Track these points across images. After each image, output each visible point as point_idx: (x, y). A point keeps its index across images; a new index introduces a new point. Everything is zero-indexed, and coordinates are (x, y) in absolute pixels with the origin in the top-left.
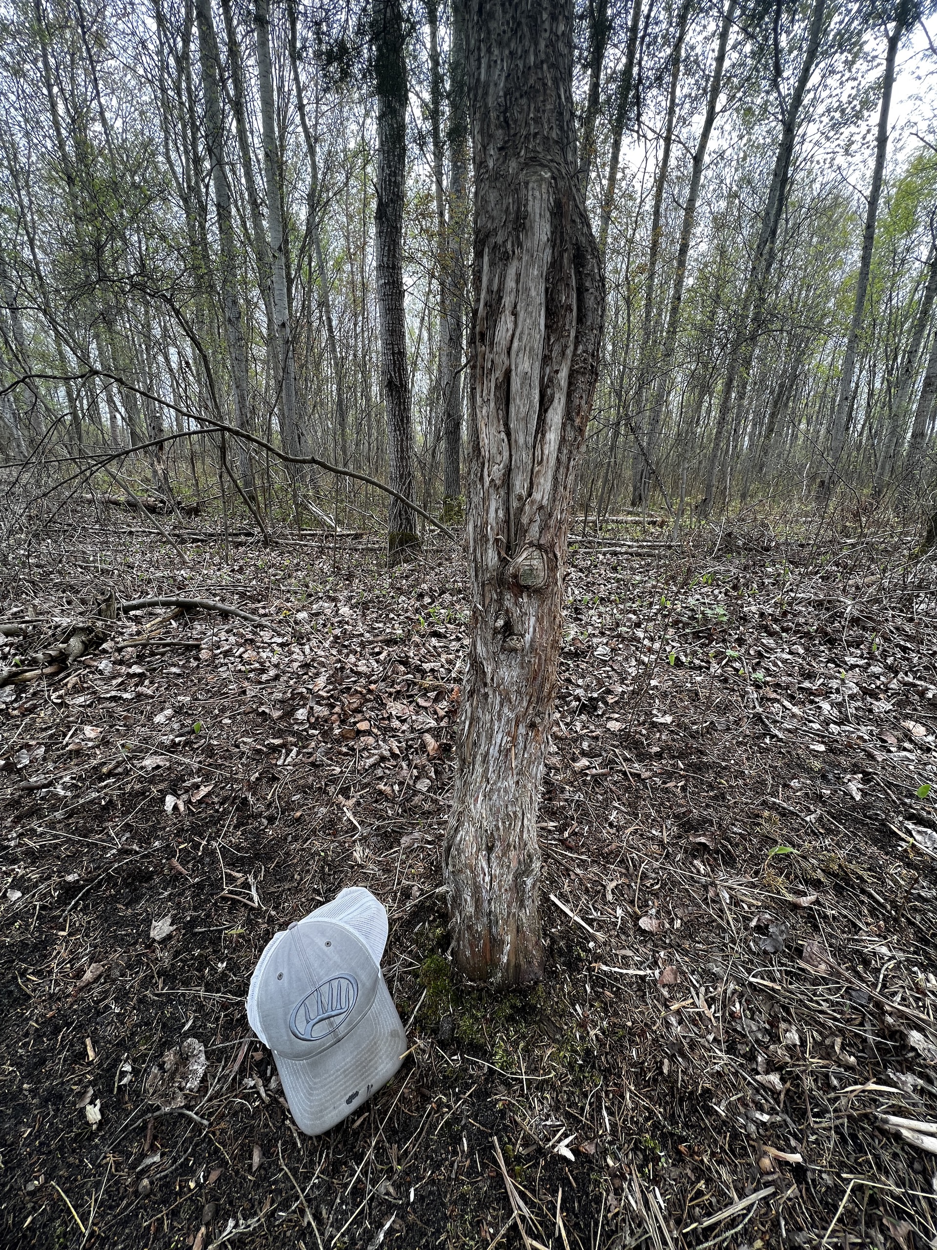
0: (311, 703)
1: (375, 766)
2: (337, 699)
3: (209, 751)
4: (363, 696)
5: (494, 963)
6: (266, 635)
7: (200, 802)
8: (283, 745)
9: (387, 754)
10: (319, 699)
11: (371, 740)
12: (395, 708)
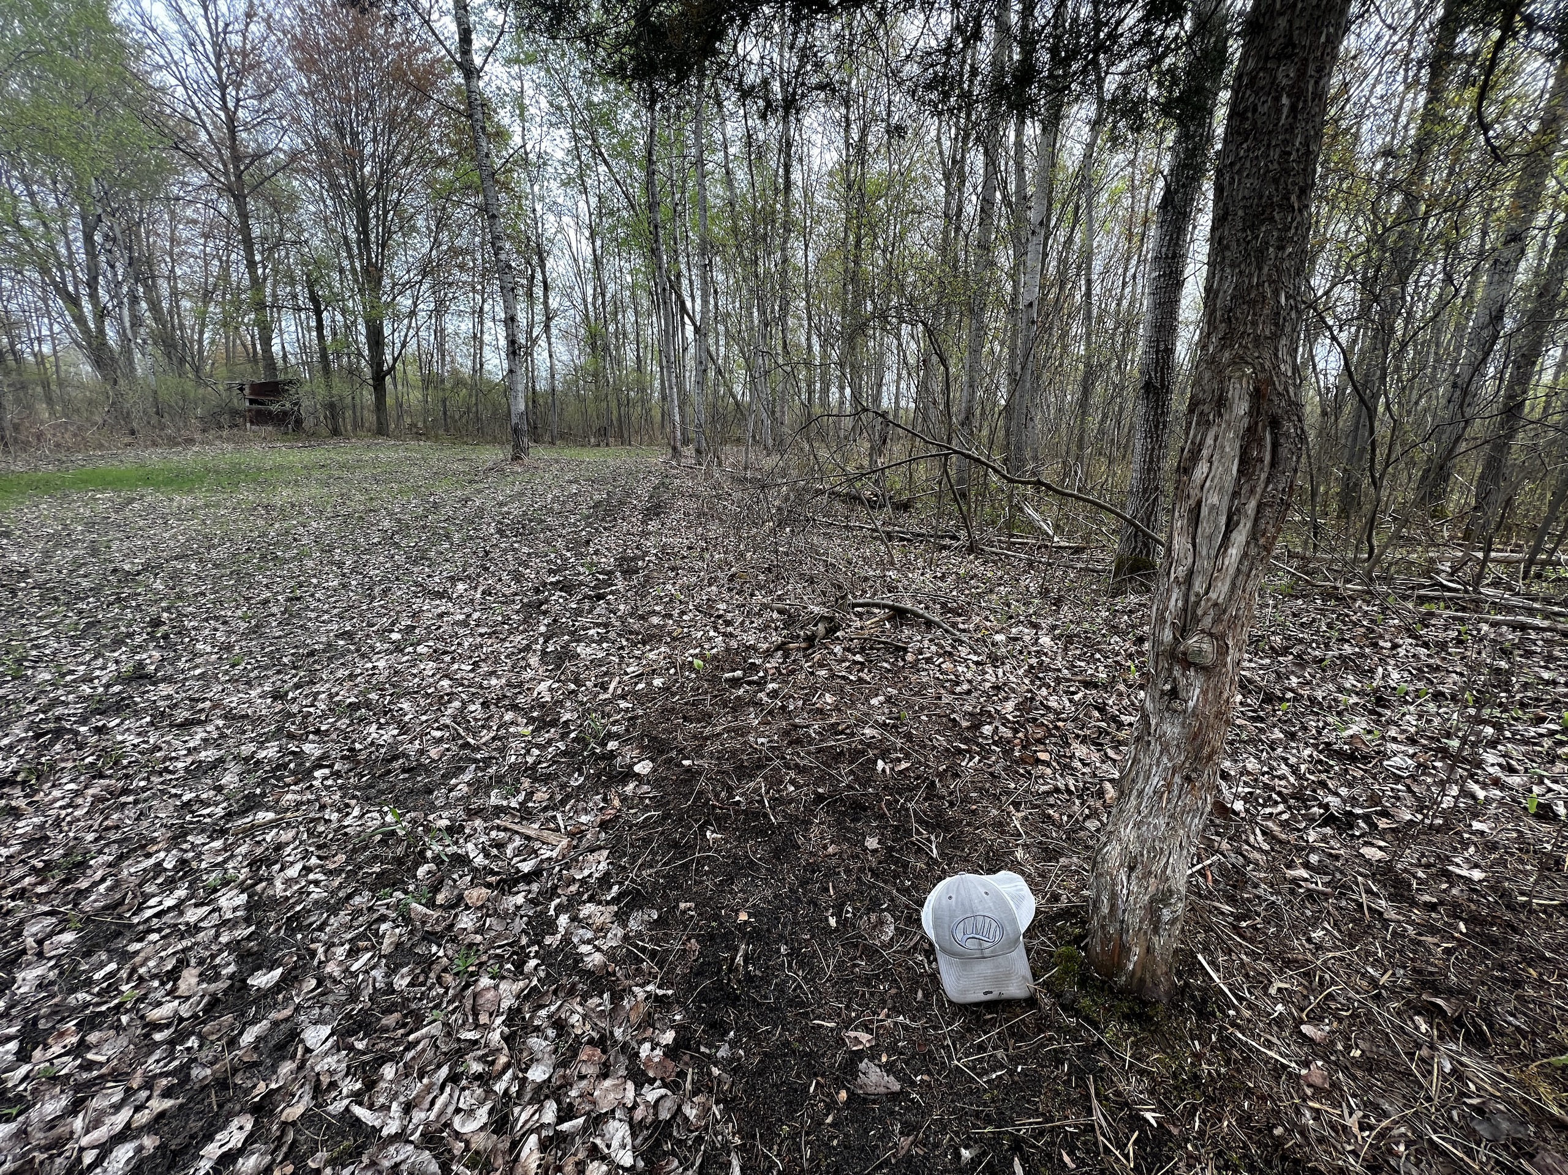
0: (997, 723)
1: (1048, 793)
2: (1022, 726)
3: (909, 737)
4: (1049, 730)
5: (1121, 967)
6: (964, 651)
7: (901, 772)
8: (968, 751)
9: (1063, 787)
10: (1005, 722)
11: (1049, 771)
12: (1080, 750)
